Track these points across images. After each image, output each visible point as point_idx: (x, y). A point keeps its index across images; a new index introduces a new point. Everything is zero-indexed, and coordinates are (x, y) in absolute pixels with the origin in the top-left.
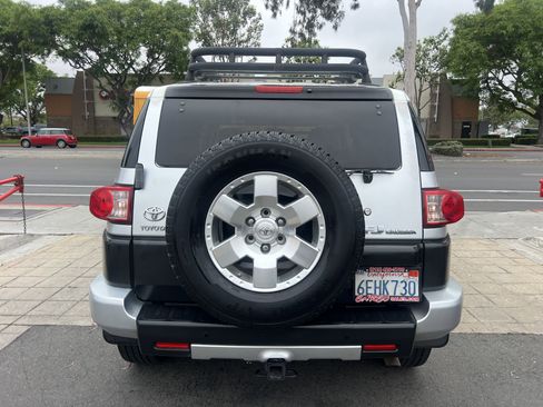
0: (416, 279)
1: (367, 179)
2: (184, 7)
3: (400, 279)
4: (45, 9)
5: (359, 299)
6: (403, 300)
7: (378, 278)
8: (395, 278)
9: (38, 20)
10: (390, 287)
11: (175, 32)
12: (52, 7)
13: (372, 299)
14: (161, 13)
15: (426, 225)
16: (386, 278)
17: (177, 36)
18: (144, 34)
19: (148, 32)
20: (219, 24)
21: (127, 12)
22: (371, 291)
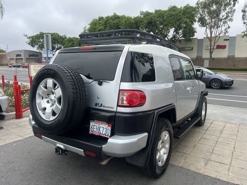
0: (110, 128)
1: (100, 84)
2: (192, 7)
3: (105, 127)
4: (136, 18)
5: (90, 132)
6: (104, 136)
7: (97, 125)
8: (103, 126)
9: (132, 23)
10: (101, 129)
11: (186, 20)
12: (138, 17)
13: (94, 133)
14: (180, 12)
15: (118, 106)
16: (100, 126)
17: (186, 21)
18: (172, 23)
19: (174, 22)
20: (210, 13)
21: (166, 14)
22: (95, 130)
